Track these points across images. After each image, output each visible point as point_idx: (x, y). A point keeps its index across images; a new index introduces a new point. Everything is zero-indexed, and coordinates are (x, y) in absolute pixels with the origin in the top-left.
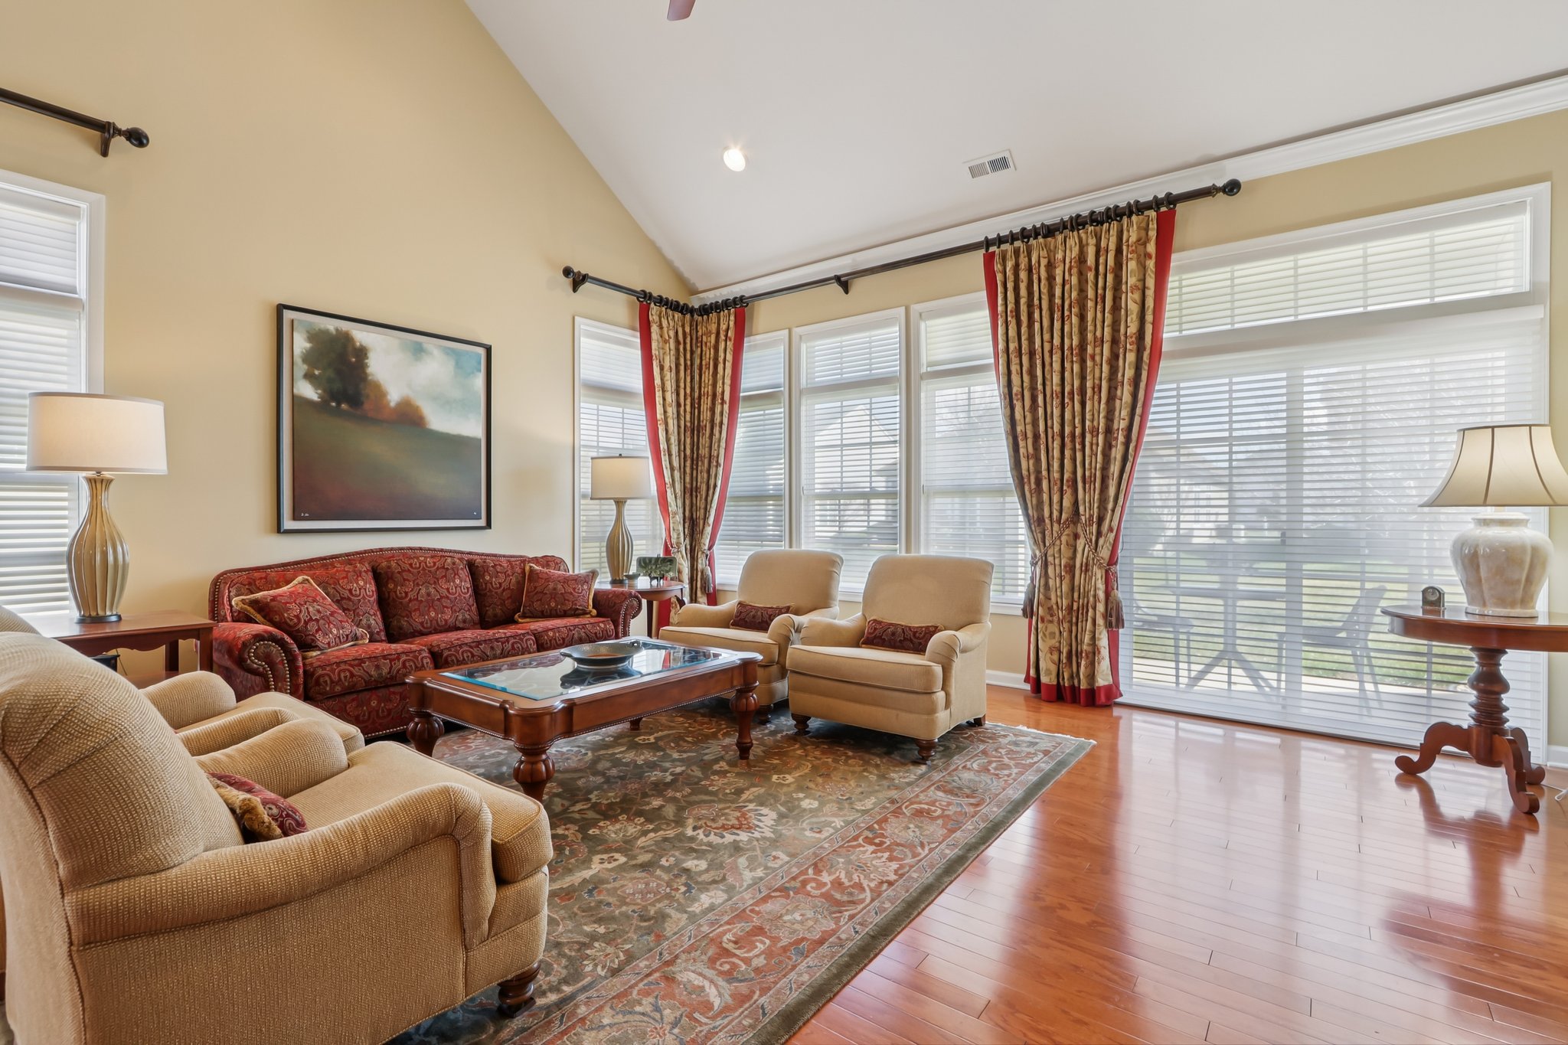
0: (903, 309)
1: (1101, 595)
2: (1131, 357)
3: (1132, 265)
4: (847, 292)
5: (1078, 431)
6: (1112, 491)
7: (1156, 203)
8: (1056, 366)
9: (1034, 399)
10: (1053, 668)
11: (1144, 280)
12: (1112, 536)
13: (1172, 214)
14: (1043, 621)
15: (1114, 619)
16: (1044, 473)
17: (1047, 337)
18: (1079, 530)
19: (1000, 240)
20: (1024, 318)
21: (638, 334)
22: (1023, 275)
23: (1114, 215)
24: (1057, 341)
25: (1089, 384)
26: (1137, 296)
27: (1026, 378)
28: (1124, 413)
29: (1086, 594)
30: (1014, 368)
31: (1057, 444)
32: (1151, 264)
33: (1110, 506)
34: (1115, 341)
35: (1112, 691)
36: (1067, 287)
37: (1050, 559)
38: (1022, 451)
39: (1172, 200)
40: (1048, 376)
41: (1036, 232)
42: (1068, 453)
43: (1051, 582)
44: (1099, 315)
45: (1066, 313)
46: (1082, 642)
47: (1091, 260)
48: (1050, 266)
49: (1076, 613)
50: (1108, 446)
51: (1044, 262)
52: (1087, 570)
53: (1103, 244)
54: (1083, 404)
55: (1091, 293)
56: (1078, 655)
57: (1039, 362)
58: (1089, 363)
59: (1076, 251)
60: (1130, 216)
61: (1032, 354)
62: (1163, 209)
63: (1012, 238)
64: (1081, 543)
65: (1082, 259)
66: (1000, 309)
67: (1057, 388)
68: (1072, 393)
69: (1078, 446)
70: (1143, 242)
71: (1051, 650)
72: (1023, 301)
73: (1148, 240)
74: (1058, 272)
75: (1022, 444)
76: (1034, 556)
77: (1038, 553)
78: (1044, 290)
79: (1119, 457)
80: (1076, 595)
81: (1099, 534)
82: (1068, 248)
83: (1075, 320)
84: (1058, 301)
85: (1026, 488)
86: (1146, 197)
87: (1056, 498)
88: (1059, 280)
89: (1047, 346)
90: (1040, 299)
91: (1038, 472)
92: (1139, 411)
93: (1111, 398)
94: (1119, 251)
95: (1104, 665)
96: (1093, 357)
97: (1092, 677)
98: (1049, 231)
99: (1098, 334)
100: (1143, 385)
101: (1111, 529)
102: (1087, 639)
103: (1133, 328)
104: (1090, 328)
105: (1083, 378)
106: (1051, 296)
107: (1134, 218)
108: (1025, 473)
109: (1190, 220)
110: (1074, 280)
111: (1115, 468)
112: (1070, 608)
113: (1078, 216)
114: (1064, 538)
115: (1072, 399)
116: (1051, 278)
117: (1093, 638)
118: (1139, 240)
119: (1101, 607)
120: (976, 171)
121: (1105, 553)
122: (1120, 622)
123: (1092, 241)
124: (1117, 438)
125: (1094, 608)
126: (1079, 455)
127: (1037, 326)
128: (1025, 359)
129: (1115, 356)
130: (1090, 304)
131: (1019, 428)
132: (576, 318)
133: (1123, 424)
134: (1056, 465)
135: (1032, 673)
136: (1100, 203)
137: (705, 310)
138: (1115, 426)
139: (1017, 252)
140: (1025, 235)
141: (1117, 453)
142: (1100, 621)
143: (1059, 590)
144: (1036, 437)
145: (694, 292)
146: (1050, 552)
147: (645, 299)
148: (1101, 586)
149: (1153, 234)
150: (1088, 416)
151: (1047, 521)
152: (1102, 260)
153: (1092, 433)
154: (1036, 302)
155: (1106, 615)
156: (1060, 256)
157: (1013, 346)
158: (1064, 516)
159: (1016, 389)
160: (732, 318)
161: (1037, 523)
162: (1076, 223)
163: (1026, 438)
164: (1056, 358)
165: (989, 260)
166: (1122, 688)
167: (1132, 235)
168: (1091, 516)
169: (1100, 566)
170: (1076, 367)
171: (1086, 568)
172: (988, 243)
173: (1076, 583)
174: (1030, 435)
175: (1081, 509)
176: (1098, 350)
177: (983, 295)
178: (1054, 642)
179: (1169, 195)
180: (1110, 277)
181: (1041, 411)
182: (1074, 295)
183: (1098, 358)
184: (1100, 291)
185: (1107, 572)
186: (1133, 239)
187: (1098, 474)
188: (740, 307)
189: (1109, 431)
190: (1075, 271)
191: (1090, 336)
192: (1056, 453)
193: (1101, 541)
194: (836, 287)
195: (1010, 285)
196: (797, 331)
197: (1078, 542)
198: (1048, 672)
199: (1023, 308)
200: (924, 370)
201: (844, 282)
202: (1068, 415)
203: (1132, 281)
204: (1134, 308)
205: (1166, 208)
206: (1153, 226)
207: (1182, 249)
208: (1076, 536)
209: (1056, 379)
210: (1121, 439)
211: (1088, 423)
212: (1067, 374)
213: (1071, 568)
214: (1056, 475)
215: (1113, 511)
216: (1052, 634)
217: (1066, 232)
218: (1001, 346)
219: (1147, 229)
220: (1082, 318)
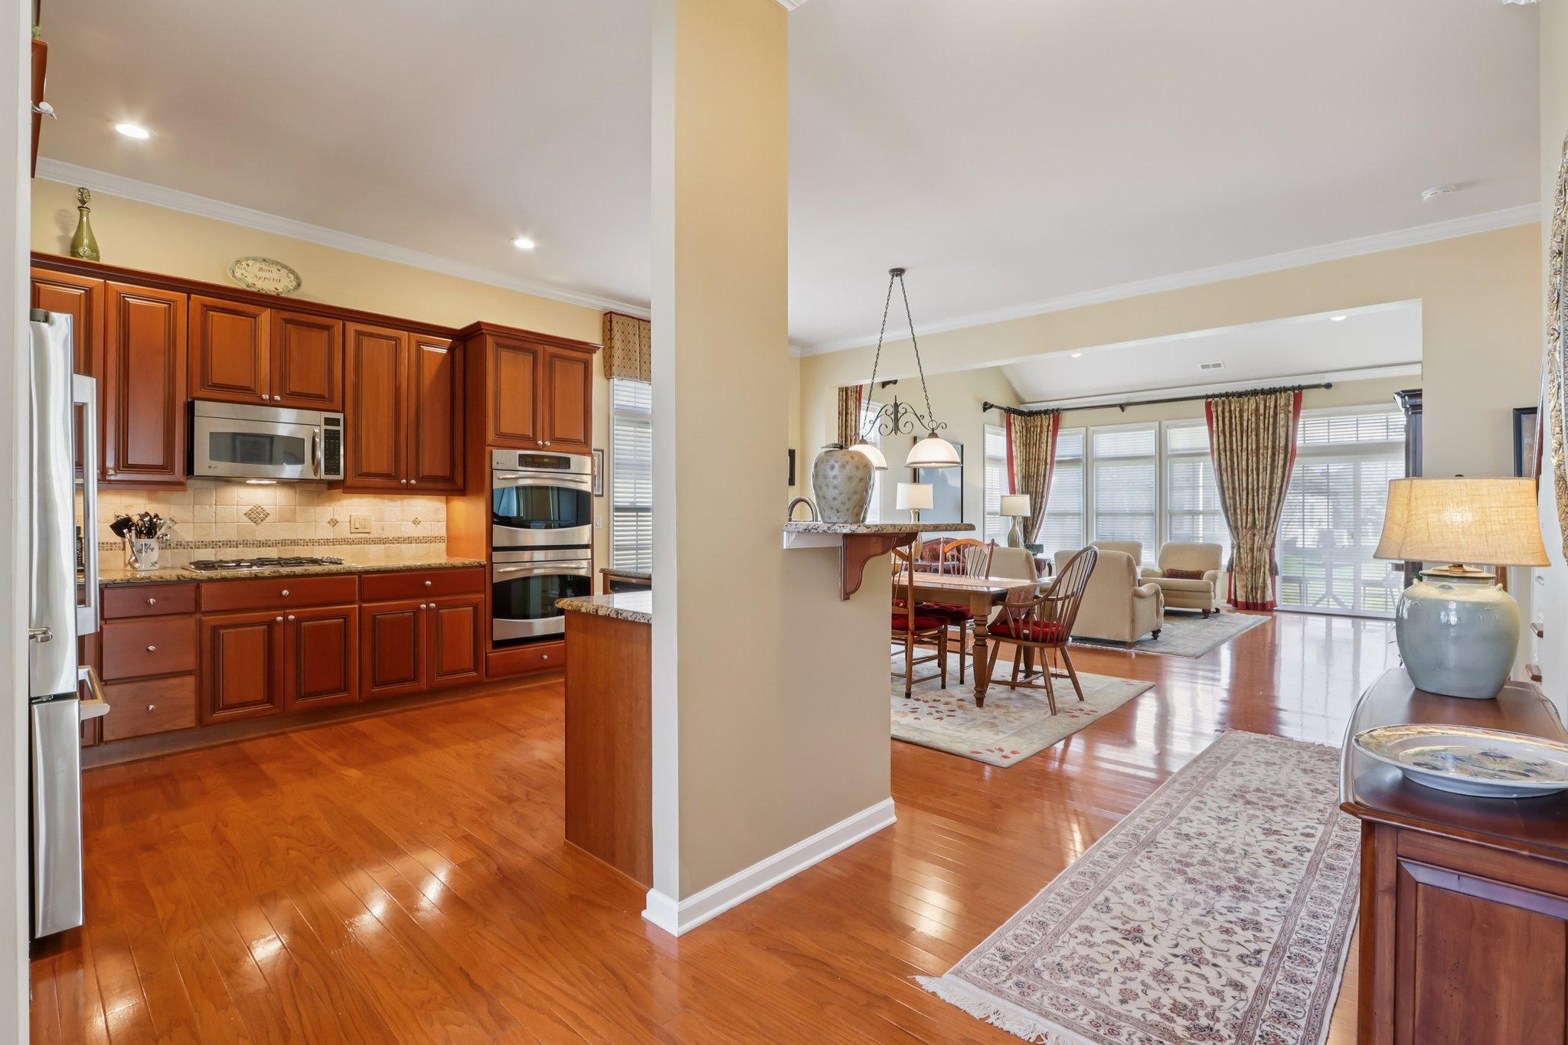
0: (1157, 423)
1: (1268, 561)
2: (1282, 456)
3: (1282, 415)
4: (1123, 411)
5: (1255, 487)
6: (1273, 514)
7: (1293, 389)
8: (1244, 457)
9: (1232, 471)
10: (1244, 595)
11: (1288, 422)
12: (1273, 534)
13: (1300, 394)
14: (1238, 573)
15: (1274, 571)
16: (1238, 506)
17: (1239, 443)
18: (1256, 532)
19: (1214, 396)
20: (1228, 434)
21: (1005, 429)
22: (1227, 414)
23: (1273, 391)
24: (1245, 446)
25: (1261, 467)
26: (1284, 429)
27: (1229, 462)
28: (1279, 481)
29: (1260, 561)
30: (1223, 457)
31: (1245, 493)
32: (1291, 415)
33: (1272, 521)
34: (1274, 447)
35: (1273, 604)
36: (1250, 422)
37: (1242, 545)
38: (1227, 496)
39: (1301, 388)
40: (1240, 461)
41: (1233, 395)
42: (1250, 497)
43: (1242, 556)
44: (1266, 436)
45: (1249, 434)
46: (1258, 582)
47: (1262, 411)
48: (1241, 411)
49: (1255, 570)
50: (1271, 494)
51: (1238, 409)
52: (1260, 550)
53: (1268, 404)
54: (1258, 475)
55: (1262, 426)
56: (1257, 588)
57: (1235, 455)
58: (1261, 457)
59: (1254, 406)
60: (1280, 393)
61: (1232, 450)
62: (1296, 391)
63: (1220, 396)
64: (1257, 538)
65: (1257, 409)
66: (1215, 428)
67: (1244, 467)
68: (1252, 470)
69: (1255, 494)
70: (1287, 405)
71: (1243, 587)
72: (1227, 427)
73: (1289, 405)
74: (1245, 415)
75: (1226, 492)
76: (1233, 544)
77: (1235, 542)
78: (1238, 422)
79: (1276, 500)
80: (1255, 562)
81: (1266, 534)
82: (1250, 404)
83: (1254, 437)
84: (1245, 428)
85: (1229, 512)
86: (1288, 385)
87: (1244, 517)
88: (1245, 418)
89: (1239, 448)
90: (1236, 426)
91: (1235, 505)
92: (1285, 480)
93: (1272, 473)
94: (1276, 407)
95: (1269, 592)
96: (1263, 455)
97: (1263, 597)
98: (1240, 395)
99: (1266, 444)
100: (1287, 468)
101: (1272, 531)
102: (1261, 580)
103: (1282, 444)
104: (1261, 441)
105: (1258, 463)
106: (1242, 424)
107: (1283, 394)
108: (1228, 505)
109: (1308, 397)
110: (1253, 419)
111: (1274, 505)
112: (1252, 567)
113: (1255, 390)
114: (1248, 536)
115: (1253, 473)
116: (1241, 417)
117: (1264, 580)
118: (1285, 404)
119: (1268, 566)
120: (1203, 367)
121: (1269, 542)
122: (1277, 573)
123: (1262, 402)
124: (1275, 491)
125: (1264, 567)
126: (1256, 498)
127: (1234, 438)
128: (1228, 453)
129: (1274, 454)
130: (1262, 431)
131: (1225, 485)
132: (986, 426)
133: (1278, 486)
134: (1244, 502)
135: (1233, 597)
136: (1267, 384)
137: (1031, 414)
138: (1274, 486)
139: (1223, 402)
140: (1227, 395)
141: (1275, 497)
142: (1267, 572)
143: (1246, 561)
144: (1234, 489)
145: (1023, 403)
146: (1241, 542)
147: (1009, 411)
148: (1267, 557)
149: (1292, 402)
150: (1261, 481)
151: (1240, 528)
152: (1267, 411)
153: (1262, 488)
154: (1234, 427)
155: (1271, 570)
156: (1246, 407)
157: (1222, 447)
158: (1248, 526)
159: (1223, 467)
160: (1052, 420)
161: (1234, 529)
162: (1255, 393)
163: (1228, 489)
164: (1244, 454)
165: (1208, 405)
166: (1277, 603)
167: (1282, 402)
168: (1262, 526)
169: (1267, 548)
170: (1254, 459)
171: (1260, 549)
172: (1208, 397)
173: (1255, 555)
174: (1230, 487)
175: (1257, 523)
176: (1265, 451)
177: (1205, 420)
178: (1244, 583)
179: (1300, 385)
180: (1271, 420)
181: (1236, 478)
182: (1253, 426)
183: (1265, 455)
184: (1266, 425)
185: (1270, 551)
186: (1282, 404)
187: (1266, 507)
188: (1055, 415)
189: (1271, 487)
190: (1254, 415)
191: (1261, 445)
192: (1245, 497)
193: (1267, 537)
194: (1118, 409)
195: (1220, 419)
196: (1091, 429)
197: (1256, 537)
198: (1241, 596)
199: (1227, 430)
200: (1168, 453)
201: (1122, 407)
202: (1250, 480)
203: (1282, 423)
204: (1283, 435)
205: (1298, 392)
206: (1292, 399)
207: (1304, 409)
208: (1254, 535)
209: (1244, 463)
210: (1277, 491)
211: (1260, 484)
212: (1250, 461)
213: (1252, 550)
214: (1245, 507)
215: (1274, 523)
216: (1243, 580)
217: (1249, 396)
218: (1215, 446)
219: (1289, 400)
220: (1257, 436)
